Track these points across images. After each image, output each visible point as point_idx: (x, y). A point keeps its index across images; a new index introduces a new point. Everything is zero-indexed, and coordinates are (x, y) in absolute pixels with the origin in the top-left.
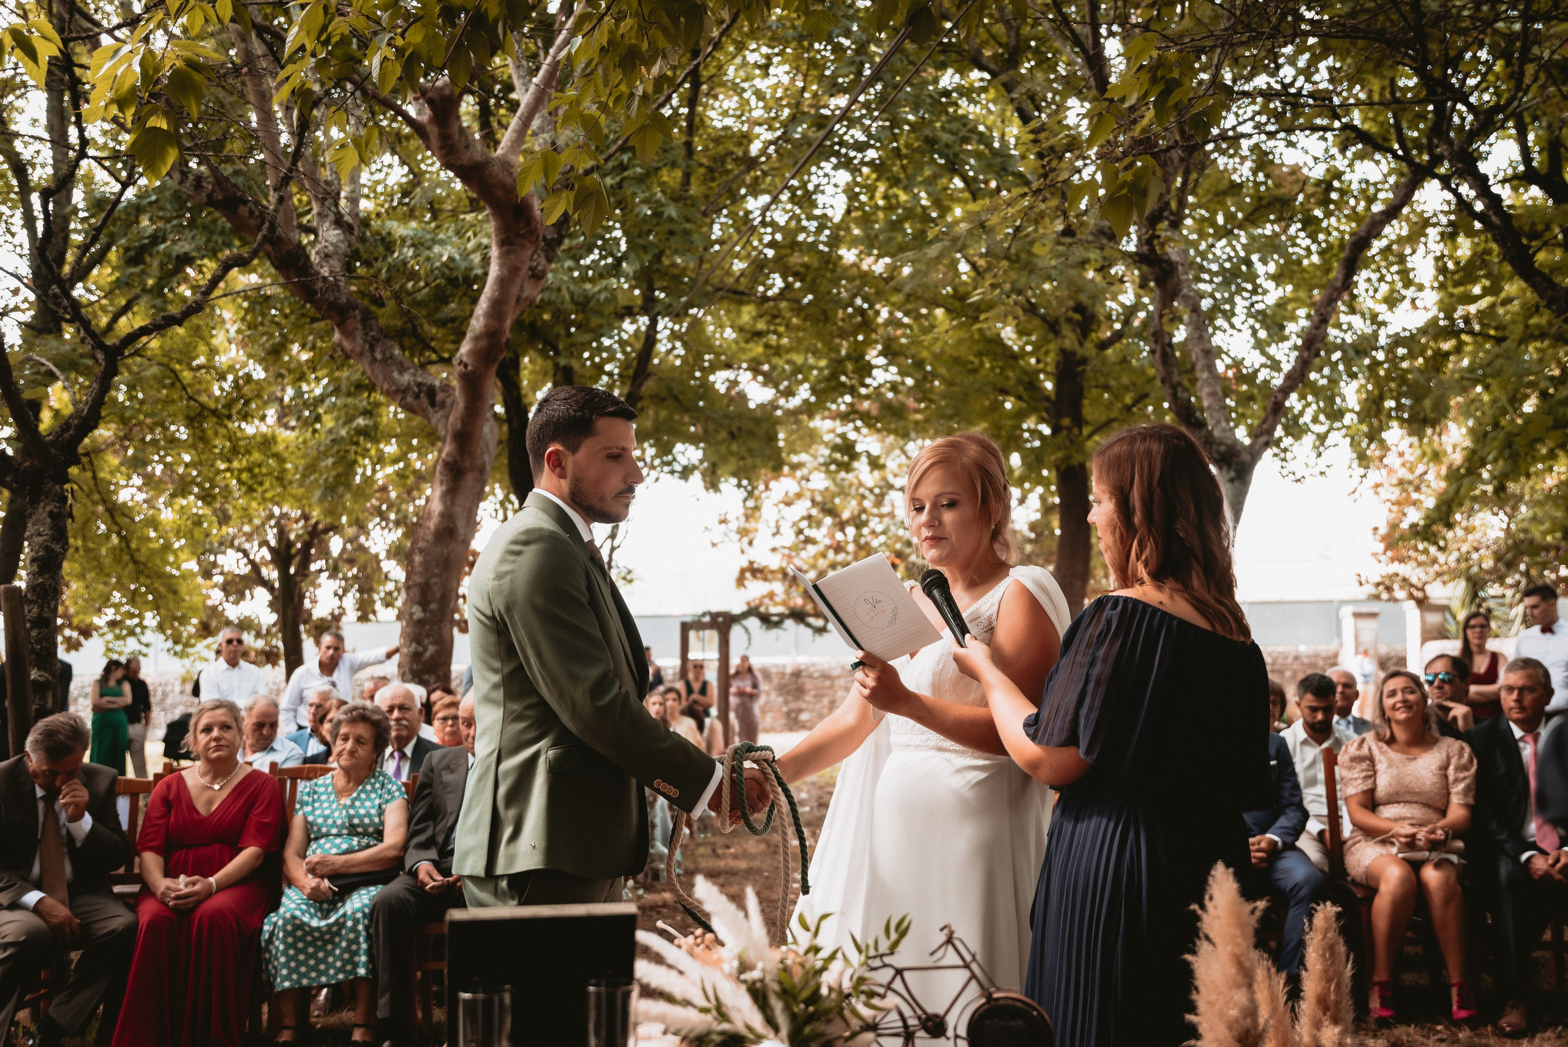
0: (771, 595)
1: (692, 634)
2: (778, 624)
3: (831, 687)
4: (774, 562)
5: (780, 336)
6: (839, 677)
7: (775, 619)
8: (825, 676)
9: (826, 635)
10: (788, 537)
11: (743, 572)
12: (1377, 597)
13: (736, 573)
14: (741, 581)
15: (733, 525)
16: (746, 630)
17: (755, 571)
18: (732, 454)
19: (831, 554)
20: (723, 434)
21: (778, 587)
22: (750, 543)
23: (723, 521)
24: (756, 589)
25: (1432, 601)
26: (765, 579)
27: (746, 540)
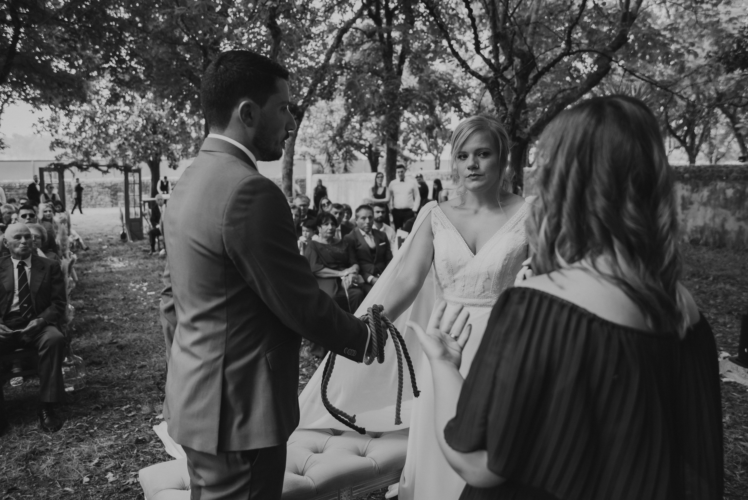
0: (66, 154)
1: (46, 174)
2: (86, 169)
3: (91, 191)
4: (66, 139)
5: (76, 42)
6: (94, 187)
7: (85, 167)
8: (88, 186)
9: (108, 174)
10: (73, 129)
11: (52, 143)
12: (300, 159)
13: (49, 144)
14: (52, 148)
15: (47, 123)
16: (72, 172)
17: (58, 143)
18: (60, 94)
19: (94, 138)
20: (56, 85)
21: (69, 151)
22: (56, 132)
23: (43, 122)
24: (59, 151)
25: (318, 161)
26: (63, 147)
27: (53, 131)
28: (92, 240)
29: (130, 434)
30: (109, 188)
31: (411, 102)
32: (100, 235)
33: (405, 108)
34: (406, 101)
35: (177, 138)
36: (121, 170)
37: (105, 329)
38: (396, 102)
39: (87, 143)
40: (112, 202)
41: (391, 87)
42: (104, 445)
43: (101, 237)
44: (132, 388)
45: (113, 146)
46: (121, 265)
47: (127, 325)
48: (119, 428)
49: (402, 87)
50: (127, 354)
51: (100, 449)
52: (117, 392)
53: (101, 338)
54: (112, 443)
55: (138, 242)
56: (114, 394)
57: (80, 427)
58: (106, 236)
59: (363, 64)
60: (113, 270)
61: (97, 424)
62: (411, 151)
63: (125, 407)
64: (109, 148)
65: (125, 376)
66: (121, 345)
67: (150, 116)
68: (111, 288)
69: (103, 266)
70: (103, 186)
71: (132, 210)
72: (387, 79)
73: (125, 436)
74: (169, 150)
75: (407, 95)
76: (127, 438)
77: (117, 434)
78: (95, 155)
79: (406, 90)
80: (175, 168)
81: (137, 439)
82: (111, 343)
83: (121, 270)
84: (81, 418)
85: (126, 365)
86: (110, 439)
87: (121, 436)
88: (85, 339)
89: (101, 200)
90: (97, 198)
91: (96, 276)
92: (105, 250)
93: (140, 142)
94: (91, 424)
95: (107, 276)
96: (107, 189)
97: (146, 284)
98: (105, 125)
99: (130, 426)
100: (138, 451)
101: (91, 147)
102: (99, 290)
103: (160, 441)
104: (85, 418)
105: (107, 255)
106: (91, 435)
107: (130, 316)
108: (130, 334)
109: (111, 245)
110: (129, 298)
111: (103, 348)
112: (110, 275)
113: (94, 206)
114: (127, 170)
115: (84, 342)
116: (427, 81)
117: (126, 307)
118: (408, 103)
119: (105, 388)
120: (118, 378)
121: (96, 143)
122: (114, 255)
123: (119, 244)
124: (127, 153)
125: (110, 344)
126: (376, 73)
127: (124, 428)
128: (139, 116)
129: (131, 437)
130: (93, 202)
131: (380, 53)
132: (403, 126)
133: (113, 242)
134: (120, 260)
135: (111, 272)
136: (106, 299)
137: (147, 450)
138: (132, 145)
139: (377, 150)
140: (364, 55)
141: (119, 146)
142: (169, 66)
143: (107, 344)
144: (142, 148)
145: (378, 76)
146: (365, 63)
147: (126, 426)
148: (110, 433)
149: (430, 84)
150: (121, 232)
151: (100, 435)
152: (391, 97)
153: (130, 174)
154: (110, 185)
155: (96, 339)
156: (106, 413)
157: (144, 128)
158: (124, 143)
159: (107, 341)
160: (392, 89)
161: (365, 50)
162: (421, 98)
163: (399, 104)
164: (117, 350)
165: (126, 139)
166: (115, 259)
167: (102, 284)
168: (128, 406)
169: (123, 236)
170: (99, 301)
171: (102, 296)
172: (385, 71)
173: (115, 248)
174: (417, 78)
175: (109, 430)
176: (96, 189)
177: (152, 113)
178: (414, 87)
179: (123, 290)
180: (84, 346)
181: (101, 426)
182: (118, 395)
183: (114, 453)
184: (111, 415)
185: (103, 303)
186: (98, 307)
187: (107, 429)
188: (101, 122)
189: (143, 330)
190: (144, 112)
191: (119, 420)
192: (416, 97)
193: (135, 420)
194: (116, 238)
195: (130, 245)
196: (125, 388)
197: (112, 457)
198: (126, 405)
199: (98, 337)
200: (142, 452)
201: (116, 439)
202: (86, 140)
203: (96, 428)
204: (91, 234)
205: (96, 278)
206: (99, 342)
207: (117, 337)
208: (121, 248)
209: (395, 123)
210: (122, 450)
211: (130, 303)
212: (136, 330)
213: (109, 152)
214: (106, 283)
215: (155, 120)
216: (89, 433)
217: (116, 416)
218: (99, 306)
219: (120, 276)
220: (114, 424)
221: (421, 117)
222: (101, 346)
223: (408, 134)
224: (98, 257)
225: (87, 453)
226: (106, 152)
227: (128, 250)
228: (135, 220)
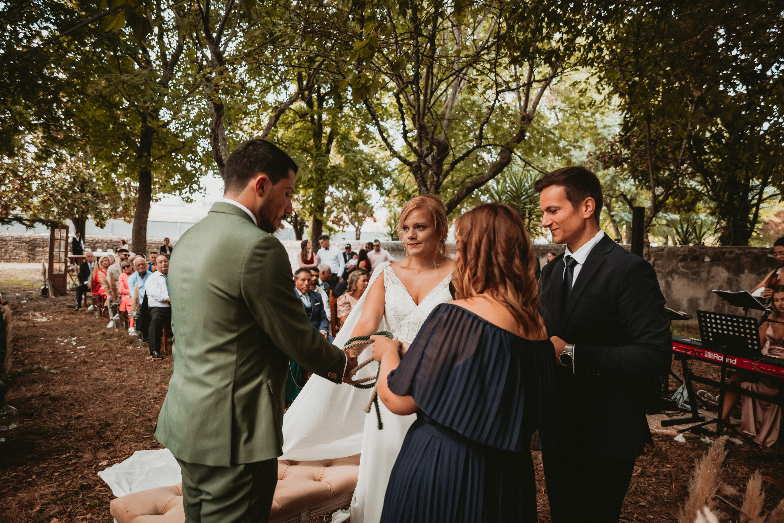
2: (9, 223)
28: (8, 294)
29: (73, 481)
30: (27, 242)
31: (337, 178)
32: (17, 290)
33: (332, 183)
34: (333, 177)
35: (107, 198)
36: (47, 225)
37: (34, 382)
38: (324, 177)
39: (7, 196)
40: (29, 257)
41: (320, 163)
42: (46, 492)
43: (18, 292)
44: (70, 438)
45: (36, 201)
46: (44, 319)
47: (58, 378)
48: (59, 476)
49: (329, 164)
50: (61, 405)
51: (42, 496)
52: (54, 442)
53: (30, 391)
54: (54, 490)
55: (61, 298)
56: (52, 444)
57: (16, 477)
58: (25, 291)
59: (295, 141)
60: (36, 324)
61: (36, 474)
62: (333, 222)
63: (64, 456)
64: (32, 203)
65: (62, 426)
66: (54, 397)
67: (79, 174)
68: (37, 342)
69: (24, 320)
70: (19, 240)
71: (56, 266)
72: (317, 156)
73: (67, 483)
74: (97, 208)
75: (334, 172)
76: (70, 484)
77: (59, 481)
78: (14, 209)
79: (333, 167)
80: (102, 226)
81: (82, 485)
82: (43, 395)
83: (45, 324)
84: (16, 468)
85: (61, 416)
86: (51, 487)
87: (63, 483)
88: (13, 392)
89: (17, 255)
90: (12, 252)
91: (18, 330)
92: (24, 304)
93: (67, 200)
94: (29, 474)
95: (30, 330)
96: (24, 244)
97: (75, 338)
98: (28, 180)
99: (72, 473)
100: (83, 496)
101: (11, 200)
102: (23, 344)
103: (106, 486)
104: (20, 468)
105: (28, 310)
106: (30, 484)
107: (61, 369)
108: (63, 387)
109: (31, 300)
110: (58, 352)
111: (33, 401)
112: (34, 329)
113: (8, 261)
114: (54, 226)
115: (11, 394)
116: (353, 160)
117: (56, 360)
118: (335, 179)
119: (40, 439)
120: (54, 428)
121: (17, 197)
122: (35, 310)
123: (40, 299)
124: (52, 209)
125: (41, 395)
126: (305, 150)
127: (65, 475)
128: (68, 174)
129: (74, 484)
130: (7, 256)
131: (310, 132)
132: (328, 199)
133: (33, 296)
134: (42, 315)
135: (35, 326)
136: (32, 352)
137: (93, 495)
138: (57, 202)
139: (302, 220)
140: (295, 133)
141: (44, 202)
142: (106, 128)
143: (37, 396)
144: (69, 205)
145: (308, 152)
146: (296, 141)
147: (67, 474)
148: (50, 481)
149: (356, 163)
150: (42, 288)
151: (39, 483)
152: (319, 173)
153: (56, 231)
154: (28, 240)
155: (25, 392)
156: (44, 462)
157: (72, 185)
158: (49, 199)
159: (37, 393)
160: (321, 165)
161: (298, 129)
162: (347, 175)
163: (327, 179)
164: (49, 402)
165: (51, 195)
166: (37, 314)
167: (25, 338)
168: (68, 454)
169: (45, 292)
170: (24, 354)
171: (27, 349)
172: (315, 149)
173: (36, 303)
174: (343, 157)
175: (50, 479)
176: (12, 243)
177: (82, 172)
178: (340, 164)
179: (50, 344)
180: (11, 399)
181: (39, 475)
182: (55, 444)
183: (58, 500)
184: (50, 464)
185: (29, 356)
186: (24, 360)
187: (47, 477)
188: (25, 176)
189: (77, 383)
190: (73, 170)
191: (59, 468)
192: (342, 173)
193: (77, 467)
194: (36, 293)
195: (51, 300)
196: (62, 438)
197: (55, 503)
198: (66, 453)
199: (27, 390)
200: (88, 497)
201: (58, 486)
202: (6, 193)
203: (34, 477)
204: (8, 288)
205: (18, 332)
206: (29, 395)
207: (49, 389)
208: (42, 303)
209: (322, 196)
210: (66, 496)
211: (59, 356)
212: (69, 382)
213: (32, 206)
214: (30, 337)
215: (84, 179)
216: (26, 482)
217: (57, 465)
218: (26, 359)
219: (45, 330)
220: (54, 472)
221: (345, 193)
222: (31, 397)
223: (332, 207)
224: (18, 312)
225: (28, 501)
226: (28, 207)
227: (50, 306)
228: (58, 276)
